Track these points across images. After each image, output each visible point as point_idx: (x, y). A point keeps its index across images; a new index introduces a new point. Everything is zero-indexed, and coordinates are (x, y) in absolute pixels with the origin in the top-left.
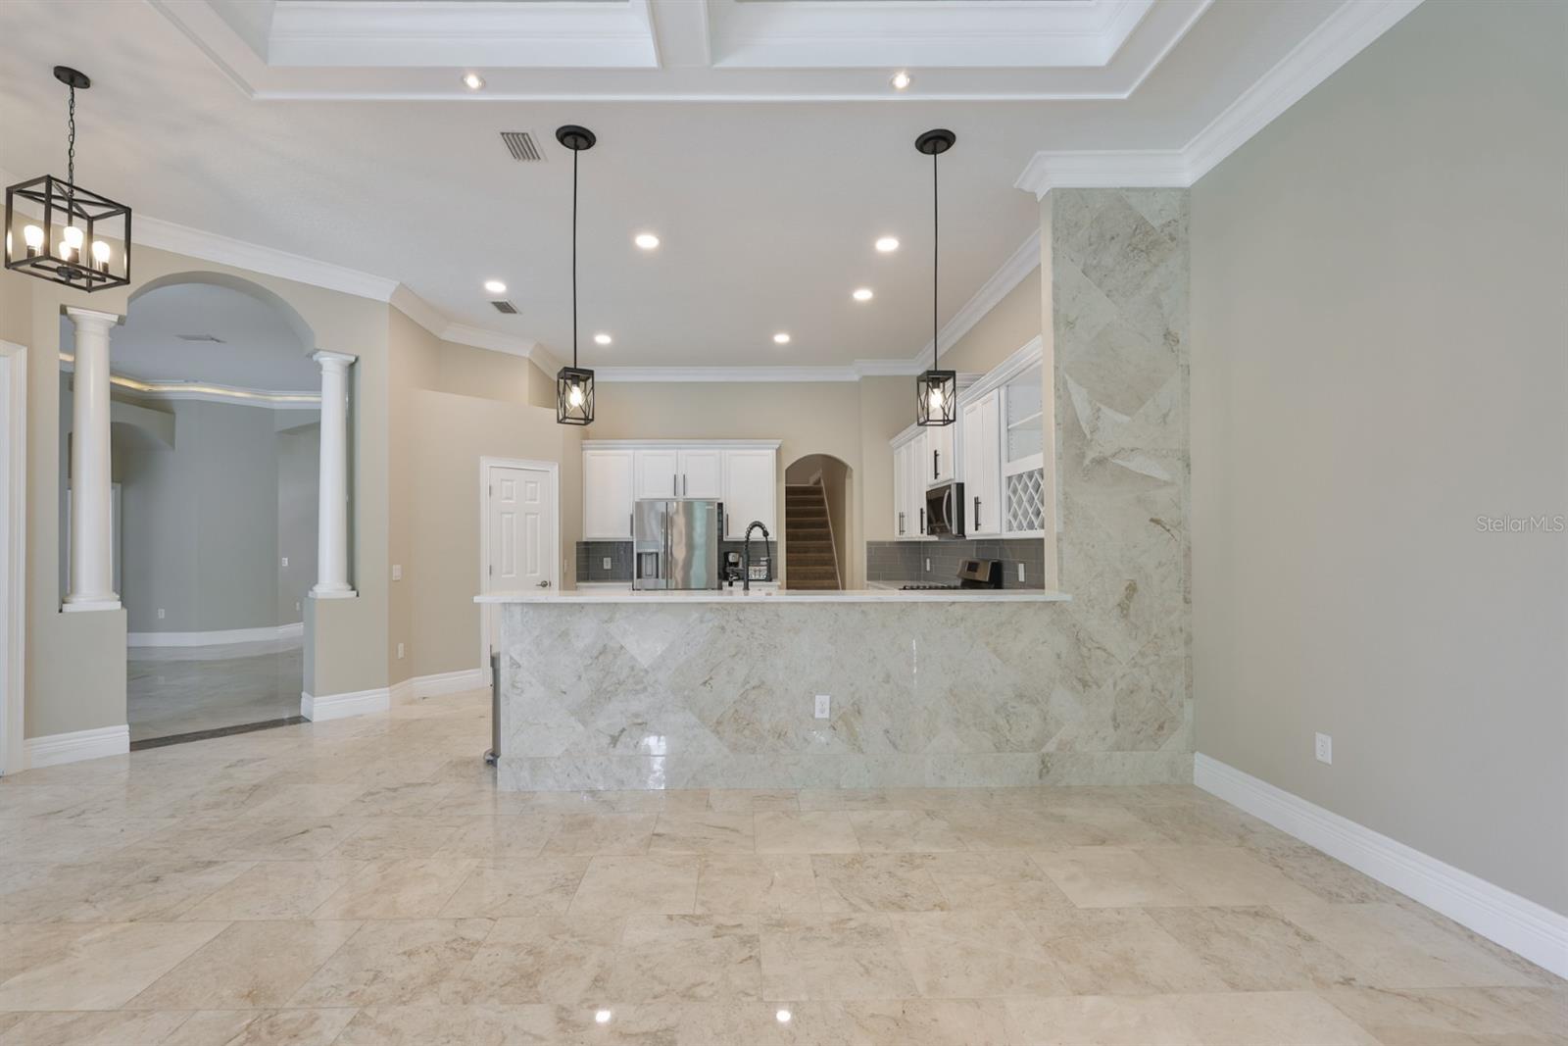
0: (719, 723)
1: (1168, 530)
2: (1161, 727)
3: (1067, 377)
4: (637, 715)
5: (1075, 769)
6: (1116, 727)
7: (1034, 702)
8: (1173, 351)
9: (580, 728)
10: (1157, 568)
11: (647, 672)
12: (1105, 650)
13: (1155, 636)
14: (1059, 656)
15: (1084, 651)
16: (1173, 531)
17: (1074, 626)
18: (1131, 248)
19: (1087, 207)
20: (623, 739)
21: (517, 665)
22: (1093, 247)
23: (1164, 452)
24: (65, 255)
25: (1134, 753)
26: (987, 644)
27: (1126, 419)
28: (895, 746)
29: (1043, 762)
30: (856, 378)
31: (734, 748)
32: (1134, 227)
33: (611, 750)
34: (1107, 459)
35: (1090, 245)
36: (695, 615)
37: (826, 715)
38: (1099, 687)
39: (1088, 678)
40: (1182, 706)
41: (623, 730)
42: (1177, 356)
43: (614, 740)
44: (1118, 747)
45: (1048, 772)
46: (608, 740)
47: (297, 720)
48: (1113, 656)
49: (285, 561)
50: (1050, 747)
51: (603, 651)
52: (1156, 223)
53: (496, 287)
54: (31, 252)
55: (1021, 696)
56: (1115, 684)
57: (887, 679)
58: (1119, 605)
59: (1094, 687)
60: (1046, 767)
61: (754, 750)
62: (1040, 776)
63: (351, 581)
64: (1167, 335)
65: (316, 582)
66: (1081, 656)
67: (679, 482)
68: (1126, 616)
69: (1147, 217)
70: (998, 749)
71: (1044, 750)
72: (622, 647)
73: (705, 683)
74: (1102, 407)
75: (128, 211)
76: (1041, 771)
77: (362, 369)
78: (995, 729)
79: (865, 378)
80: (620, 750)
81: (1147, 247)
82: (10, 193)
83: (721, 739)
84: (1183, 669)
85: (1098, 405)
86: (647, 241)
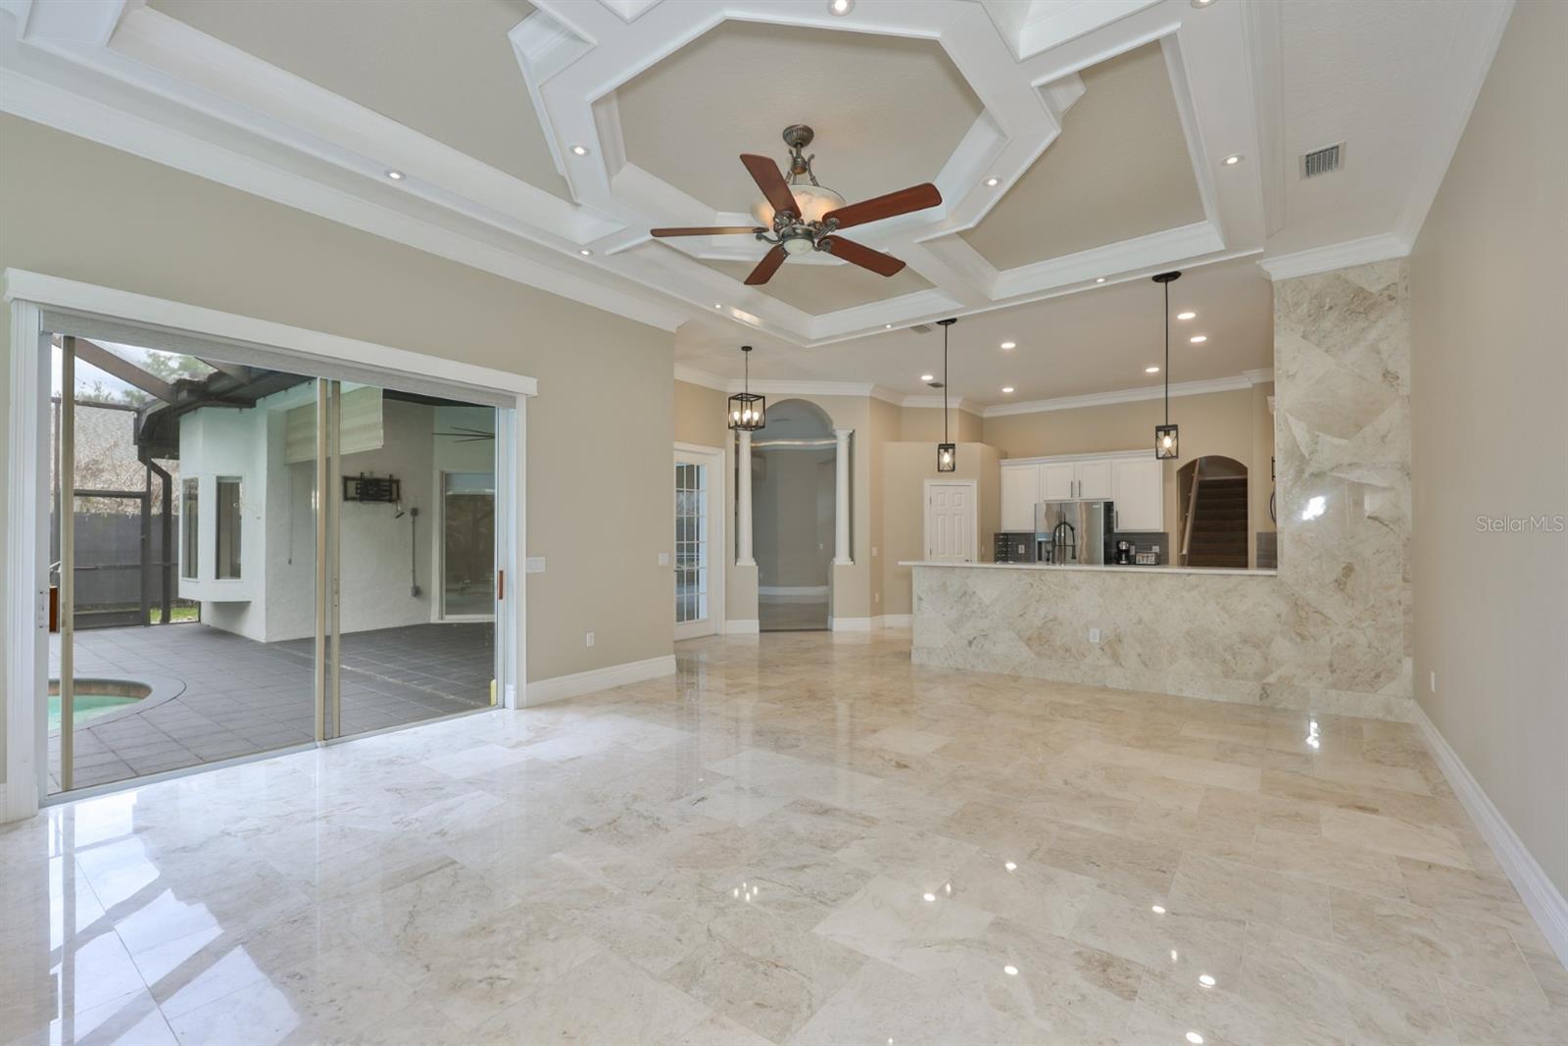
0: (1029, 639)
1: (1387, 525)
2: (1378, 676)
3: (1288, 415)
4: (982, 630)
5: (1291, 697)
6: (1333, 671)
7: (1256, 646)
8: (1392, 386)
9: (952, 634)
10: (1374, 554)
11: (987, 606)
12: (1322, 614)
13: (1373, 606)
14: (1279, 616)
15: (1303, 614)
16: (1391, 526)
17: (1293, 595)
18: (1349, 312)
19: (1306, 289)
20: (975, 642)
21: (920, 599)
22: (1312, 318)
23: (1383, 465)
24: (745, 420)
25: (1349, 693)
26: (1218, 604)
27: (1343, 442)
28: (1146, 666)
29: (1263, 689)
30: (1249, 385)
31: (1039, 654)
32: (1352, 296)
33: (968, 648)
34: (1325, 473)
35: (1310, 316)
36: (1015, 576)
37: (1097, 641)
38: (1316, 640)
39: (1306, 633)
40: (1400, 661)
41: (975, 638)
42: (1397, 390)
43: (970, 643)
44: (1334, 686)
45: (1267, 696)
46: (967, 642)
47: (826, 630)
48: (1329, 619)
49: (821, 545)
50: (1271, 679)
51: (965, 594)
52: (1374, 289)
53: (927, 378)
54: (736, 422)
55: (1245, 641)
56: (1332, 640)
57: (1140, 621)
58: (1336, 581)
59: (1312, 641)
60: (1266, 692)
61: (1050, 657)
62: (1261, 699)
63: (851, 556)
64: (1386, 374)
65: (834, 555)
66: (1300, 617)
67: (1076, 486)
68: (1342, 590)
69: (1366, 287)
70: (1226, 676)
71: (1265, 681)
72: (974, 592)
73: (1021, 616)
74: (1321, 434)
75: (764, 397)
76: (1262, 695)
77: (857, 435)
78: (1224, 661)
79: (1254, 385)
80: (973, 648)
81: (1365, 309)
82: (730, 399)
83: (1031, 648)
84: (1402, 633)
85: (1317, 433)
86: (1008, 346)
